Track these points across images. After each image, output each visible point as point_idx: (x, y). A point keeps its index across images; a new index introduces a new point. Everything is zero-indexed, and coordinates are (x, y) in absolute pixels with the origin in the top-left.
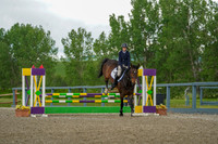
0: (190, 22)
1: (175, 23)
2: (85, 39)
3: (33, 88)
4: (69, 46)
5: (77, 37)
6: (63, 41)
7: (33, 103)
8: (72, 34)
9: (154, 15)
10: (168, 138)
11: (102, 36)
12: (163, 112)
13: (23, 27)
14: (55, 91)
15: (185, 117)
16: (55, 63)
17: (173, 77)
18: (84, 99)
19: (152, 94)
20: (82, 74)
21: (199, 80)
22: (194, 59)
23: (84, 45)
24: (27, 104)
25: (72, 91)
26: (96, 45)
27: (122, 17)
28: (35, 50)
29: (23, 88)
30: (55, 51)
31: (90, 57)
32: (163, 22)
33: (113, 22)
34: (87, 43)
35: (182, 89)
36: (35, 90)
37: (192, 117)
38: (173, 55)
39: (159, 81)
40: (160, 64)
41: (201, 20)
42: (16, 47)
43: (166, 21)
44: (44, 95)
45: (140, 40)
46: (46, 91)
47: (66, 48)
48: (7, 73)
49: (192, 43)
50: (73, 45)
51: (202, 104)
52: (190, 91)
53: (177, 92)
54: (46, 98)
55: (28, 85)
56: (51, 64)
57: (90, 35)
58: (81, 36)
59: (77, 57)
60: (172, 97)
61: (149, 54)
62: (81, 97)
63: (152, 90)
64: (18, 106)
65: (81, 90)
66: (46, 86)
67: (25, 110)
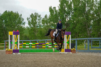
0: (87, 10)
1: (79, 10)
2: (38, 18)
3: (14, 41)
4: (30, 21)
5: (34, 17)
6: (28, 19)
7: (14, 48)
8: (32, 16)
9: (69, 7)
10: (77, 64)
11: (46, 16)
12: (74, 51)
13: (9, 13)
14: (24, 42)
15: (84, 54)
16: (24, 29)
17: (78, 36)
18: (37, 46)
19: (69, 44)
20: (36, 34)
21: (91, 37)
22: (88, 27)
23: (37, 21)
24: (11, 48)
25: (32, 42)
26: (43, 20)
27: (55, 8)
28: (15, 23)
29: (9, 41)
30: (24, 23)
31: (40, 26)
32: (74, 10)
33: (51, 10)
34: (39, 20)
35: (83, 41)
36: (14, 42)
37: (87, 54)
38: (79, 25)
39: (72, 37)
40: (73, 29)
41: (92, 9)
42: (6, 22)
43: (75, 10)
44: (19, 44)
45: (63, 18)
46: (20, 42)
47: (29, 22)
48: (2, 34)
49: (87, 19)
50: (32, 21)
51: (92, 48)
52: (86, 42)
53: (81, 42)
54: (20, 46)
55: (11, 39)
56: (22, 29)
57: (40, 16)
58: (36, 17)
59: (34, 26)
60: (78, 44)
61: (67, 25)
62: (36, 45)
63: (69, 41)
64: (7, 49)
65: (36, 42)
66: (20, 39)
67: (10, 51)
